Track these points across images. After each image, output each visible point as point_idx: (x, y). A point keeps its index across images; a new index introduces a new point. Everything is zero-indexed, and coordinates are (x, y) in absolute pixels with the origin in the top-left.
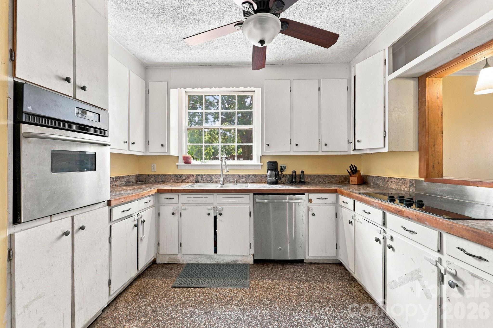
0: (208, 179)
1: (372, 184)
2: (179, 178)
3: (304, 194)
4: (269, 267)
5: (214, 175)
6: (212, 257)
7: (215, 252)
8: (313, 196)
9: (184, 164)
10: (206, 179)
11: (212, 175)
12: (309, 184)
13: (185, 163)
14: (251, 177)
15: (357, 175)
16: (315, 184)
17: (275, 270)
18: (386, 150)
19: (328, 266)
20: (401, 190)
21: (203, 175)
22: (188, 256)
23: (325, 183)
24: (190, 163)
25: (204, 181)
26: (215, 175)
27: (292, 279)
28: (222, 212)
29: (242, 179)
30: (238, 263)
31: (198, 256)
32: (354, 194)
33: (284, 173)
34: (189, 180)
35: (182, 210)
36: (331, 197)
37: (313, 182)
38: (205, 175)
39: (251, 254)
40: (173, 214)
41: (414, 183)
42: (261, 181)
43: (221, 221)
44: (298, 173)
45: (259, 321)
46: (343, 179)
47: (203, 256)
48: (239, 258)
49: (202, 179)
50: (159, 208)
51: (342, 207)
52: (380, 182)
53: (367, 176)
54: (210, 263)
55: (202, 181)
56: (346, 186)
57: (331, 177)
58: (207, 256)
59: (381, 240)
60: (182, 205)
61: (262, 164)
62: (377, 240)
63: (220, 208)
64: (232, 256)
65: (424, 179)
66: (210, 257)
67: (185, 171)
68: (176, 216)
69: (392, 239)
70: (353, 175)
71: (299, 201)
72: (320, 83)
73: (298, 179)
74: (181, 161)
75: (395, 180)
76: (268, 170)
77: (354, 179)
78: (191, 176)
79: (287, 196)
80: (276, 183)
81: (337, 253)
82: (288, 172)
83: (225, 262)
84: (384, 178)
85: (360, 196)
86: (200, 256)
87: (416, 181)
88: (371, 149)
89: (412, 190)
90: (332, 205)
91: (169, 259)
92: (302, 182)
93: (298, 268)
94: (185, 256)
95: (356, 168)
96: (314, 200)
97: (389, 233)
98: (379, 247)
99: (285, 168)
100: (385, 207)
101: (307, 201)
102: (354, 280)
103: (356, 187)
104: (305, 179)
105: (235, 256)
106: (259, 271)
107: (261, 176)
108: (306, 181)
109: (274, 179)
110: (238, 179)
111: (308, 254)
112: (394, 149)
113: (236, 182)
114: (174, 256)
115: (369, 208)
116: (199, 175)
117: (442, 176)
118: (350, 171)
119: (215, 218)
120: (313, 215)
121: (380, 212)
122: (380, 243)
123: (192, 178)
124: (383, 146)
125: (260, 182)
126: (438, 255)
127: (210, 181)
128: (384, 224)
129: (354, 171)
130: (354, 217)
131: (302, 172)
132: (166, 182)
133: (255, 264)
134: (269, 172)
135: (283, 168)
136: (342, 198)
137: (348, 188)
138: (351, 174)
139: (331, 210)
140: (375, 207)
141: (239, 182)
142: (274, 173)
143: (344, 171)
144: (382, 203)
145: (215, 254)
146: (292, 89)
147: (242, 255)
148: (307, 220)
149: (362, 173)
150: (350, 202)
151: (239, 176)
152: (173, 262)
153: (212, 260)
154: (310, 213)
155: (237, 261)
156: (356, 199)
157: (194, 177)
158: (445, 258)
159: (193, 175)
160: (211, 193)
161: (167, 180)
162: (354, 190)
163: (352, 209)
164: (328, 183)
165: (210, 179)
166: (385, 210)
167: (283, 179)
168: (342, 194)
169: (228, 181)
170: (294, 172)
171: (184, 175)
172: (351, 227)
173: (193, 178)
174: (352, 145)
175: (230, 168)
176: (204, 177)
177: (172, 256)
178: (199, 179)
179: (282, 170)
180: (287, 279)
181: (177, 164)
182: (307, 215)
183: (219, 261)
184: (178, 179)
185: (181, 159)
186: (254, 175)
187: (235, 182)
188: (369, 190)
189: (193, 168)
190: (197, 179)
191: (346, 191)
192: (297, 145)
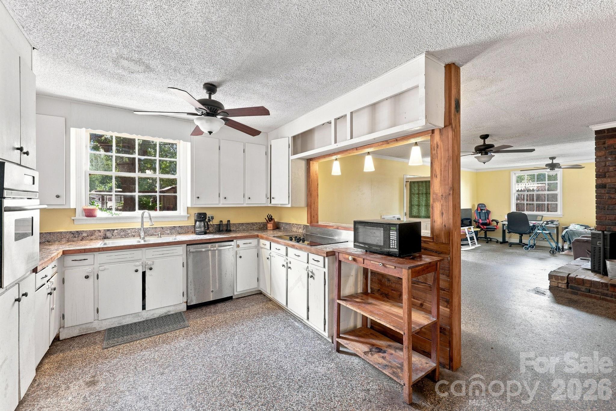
0: (122, 234)
1: (282, 228)
2: (77, 236)
3: (233, 241)
4: (203, 309)
5: (130, 229)
6: (140, 314)
7: (144, 308)
8: (240, 242)
9: (86, 218)
10: (119, 234)
11: (128, 229)
12: (235, 231)
13: (87, 216)
14: (176, 229)
15: (272, 222)
16: (239, 231)
17: (208, 310)
18: (289, 206)
19: (252, 296)
20: (299, 232)
21: (114, 230)
22: (108, 321)
23: (247, 230)
24: (95, 216)
25: (116, 237)
26: (132, 229)
27: (225, 311)
28: (152, 267)
29: (166, 231)
30: (170, 313)
31: (121, 318)
32: (270, 238)
33: (211, 223)
34: (93, 237)
35: (99, 271)
36: (254, 242)
37: (237, 230)
38: (116, 230)
39: (184, 302)
40: (87, 277)
41: (305, 227)
42: (188, 232)
43: (151, 275)
44: (225, 222)
45: (206, 340)
46: (262, 226)
47: (128, 316)
48: (171, 309)
49: (113, 235)
50: (63, 273)
51: (262, 248)
52: (287, 227)
53: (279, 222)
54: (137, 321)
55: (112, 237)
56: (264, 232)
57: (253, 225)
58: (133, 315)
59: (285, 265)
60: (99, 265)
61: (189, 215)
62: (283, 266)
63: (150, 262)
64: (163, 308)
65: (309, 225)
66: (137, 314)
67: (87, 225)
68: (91, 279)
69: (290, 263)
70: (270, 223)
71: (228, 247)
72: (244, 146)
73: (225, 228)
74: (79, 215)
75: (296, 225)
76: (196, 221)
77: (270, 226)
78: (95, 232)
79: (217, 245)
80: (205, 233)
81: (258, 285)
82: (216, 222)
83: (156, 316)
84: (290, 224)
85: (273, 238)
86: (124, 318)
87: (306, 225)
88: (281, 204)
89: (304, 232)
90: (255, 247)
91: (80, 331)
92: (228, 231)
93: (228, 304)
94: (103, 322)
95: (272, 217)
96: (242, 246)
97: (289, 259)
98: (284, 269)
99: (212, 218)
100: (287, 244)
101: (235, 246)
102: (270, 300)
103: (272, 232)
104: (231, 228)
105: (166, 308)
106: (194, 314)
107: (187, 227)
108: (232, 229)
109: (203, 229)
110: (163, 231)
111: (237, 291)
112: (294, 206)
113: (161, 235)
114: (87, 325)
115: (279, 246)
116: (108, 230)
117: (318, 223)
118: (267, 219)
119: (144, 274)
120: (240, 257)
121: (284, 248)
122: (285, 267)
123: (97, 234)
124: (288, 203)
125: (186, 233)
126: (307, 265)
127: (125, 235)
128: (287, 255)
129: (270, 219)
130: (270, 255)
131: (229, 221)
132: (55, 241)
133: (188, 310)
134: (198, 223)
135: (210, 218)
136: (262, 241)
137: (266, 233)
138: (268, 221)
139: (254, 252)
140: (282, 245)
141: (163, 234)
142: (202, 224)
143: (262, 219)
144: (286, 242)
145: (144, 311)
146: (221, 148)
147: (174, 305)
148: (235, 263)
149: (276, 220)
150: (268, 243)
151: (162, 228)
152: (85, 332)
153: (139, 318)
154: (238, 256)
155: (169, 312)
156: (271, 241)
157: (101, 232)
158: (309, 265)
159: (99, 231)
160: (139, 249)
161: (56, 240)
162: (270, 233)
163: (269, 249)
164: (251, 230)
165: (124, 233)
166: (287, 246)
167: (211, 229)
168: (262, 238)
169: (148, 235)
170: (221, 221)
171: (86, 232)
172: (268, 261)
173: (100, 234)
174: (269, 199)
175: (156, 220)
176: (116, 231)
177: (84, 326)
178: (109, 234)
179: (209, 220)
180: (220, 312)
181: (73, 218)
182: (235, 258)
183: (148, 316)
184: (75, 237)
185: (79, 212)
186: (180, 226)
187: (159, 234)
188: (280, 234)
189: (98, 222)
190: (105, 235)
191: (265, 236)
192: (225, 198)
